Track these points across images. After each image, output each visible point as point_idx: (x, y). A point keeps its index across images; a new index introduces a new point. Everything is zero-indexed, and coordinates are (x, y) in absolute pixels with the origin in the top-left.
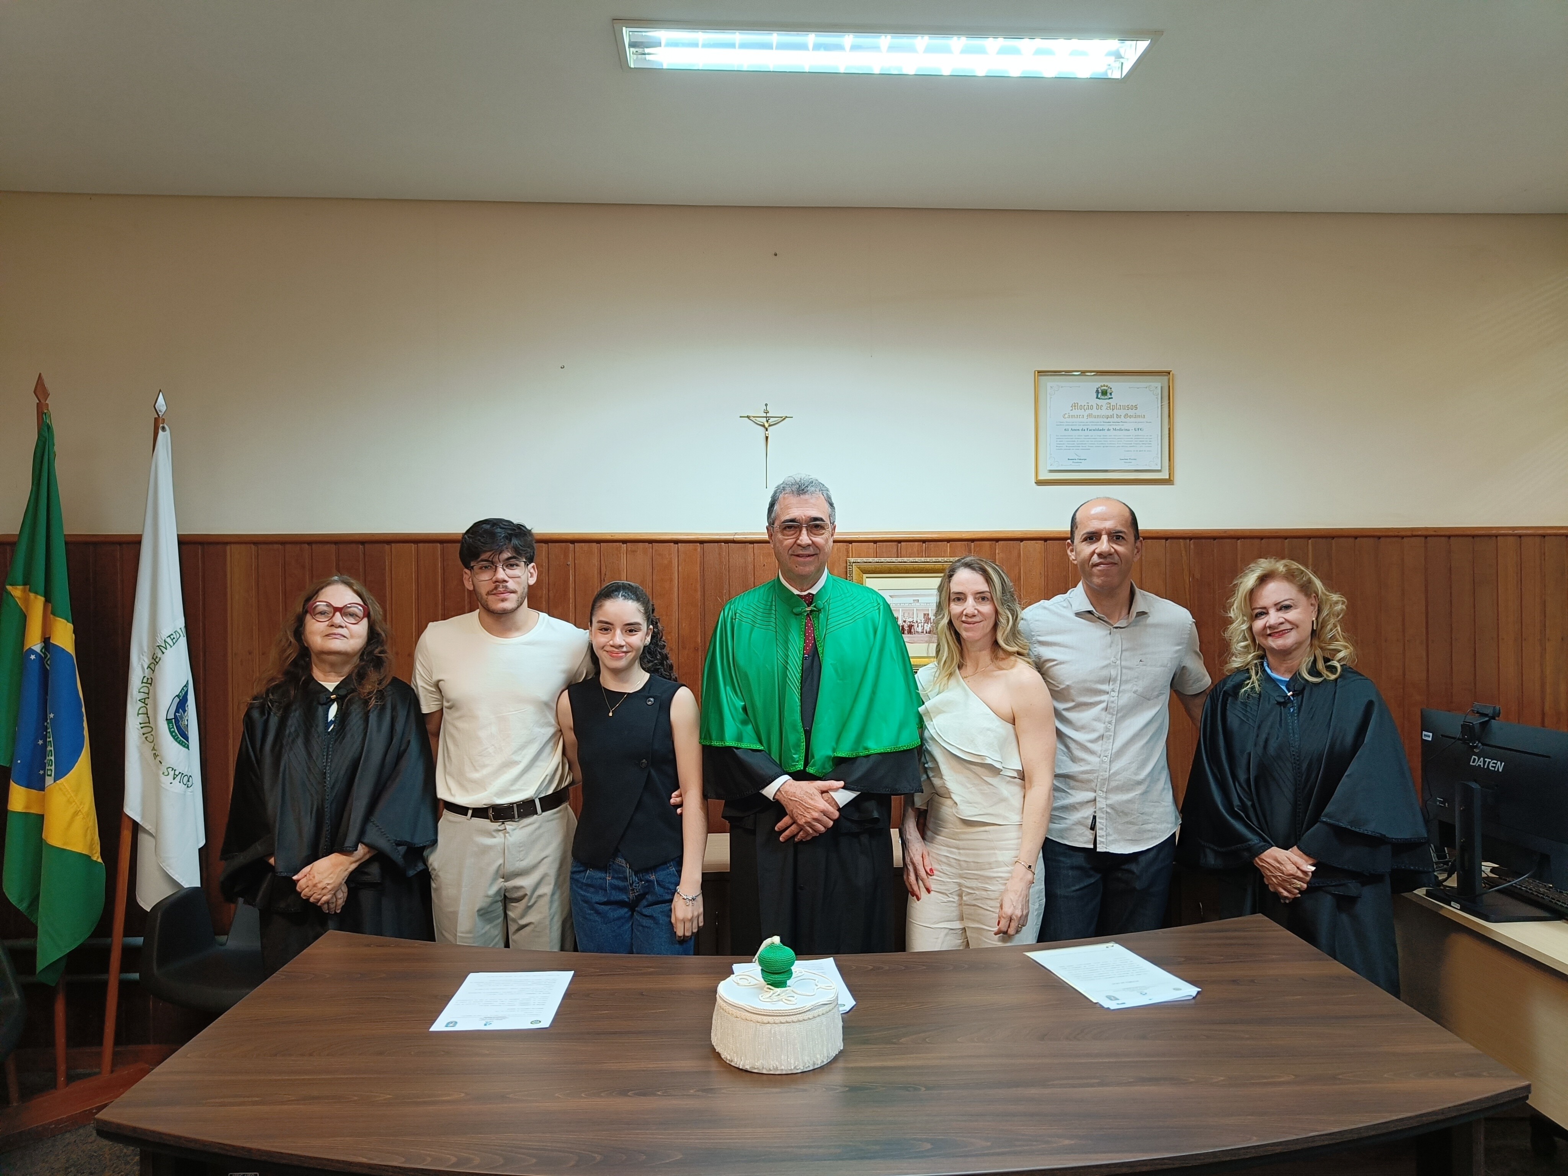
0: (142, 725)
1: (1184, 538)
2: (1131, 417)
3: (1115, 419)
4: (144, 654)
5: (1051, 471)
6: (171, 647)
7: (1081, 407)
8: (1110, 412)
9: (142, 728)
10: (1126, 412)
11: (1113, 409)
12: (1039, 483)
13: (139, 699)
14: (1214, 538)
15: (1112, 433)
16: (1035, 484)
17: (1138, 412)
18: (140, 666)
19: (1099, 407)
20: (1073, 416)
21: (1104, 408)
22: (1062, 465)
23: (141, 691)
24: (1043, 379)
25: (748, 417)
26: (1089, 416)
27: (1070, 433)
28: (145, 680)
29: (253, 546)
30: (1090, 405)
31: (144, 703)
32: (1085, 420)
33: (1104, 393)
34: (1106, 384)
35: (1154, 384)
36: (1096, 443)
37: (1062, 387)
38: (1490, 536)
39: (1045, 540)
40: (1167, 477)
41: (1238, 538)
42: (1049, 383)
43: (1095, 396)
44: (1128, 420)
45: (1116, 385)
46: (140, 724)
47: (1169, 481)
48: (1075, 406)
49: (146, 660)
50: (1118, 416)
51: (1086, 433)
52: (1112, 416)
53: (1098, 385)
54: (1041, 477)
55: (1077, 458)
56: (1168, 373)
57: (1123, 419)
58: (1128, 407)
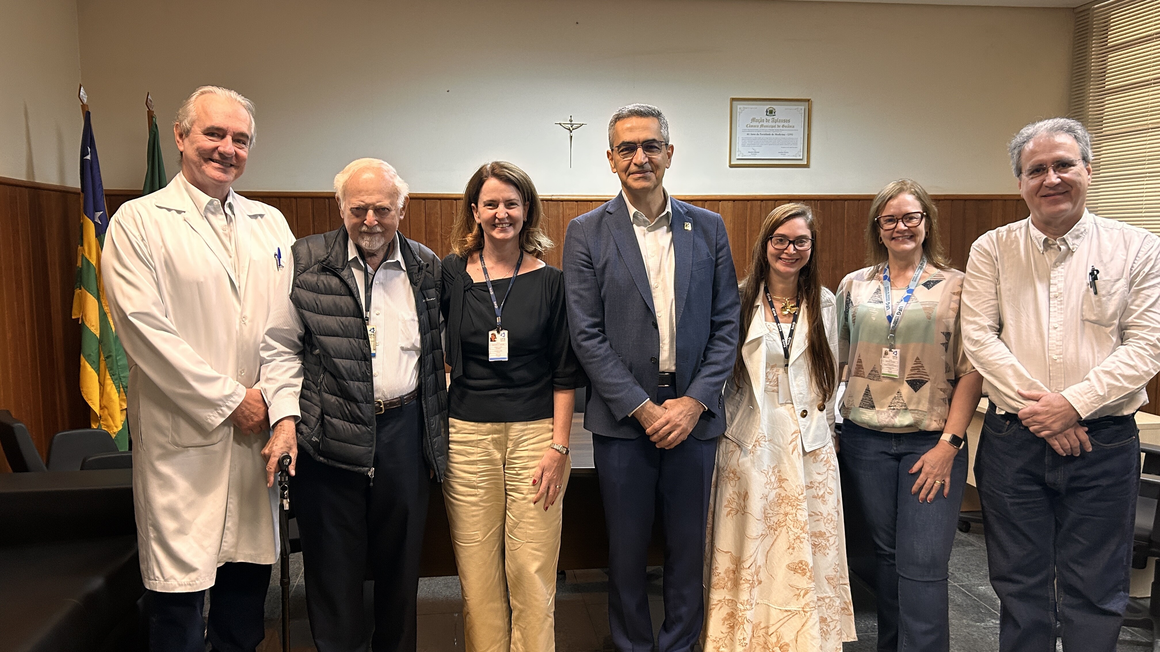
1: (814, 200)
2: (786, 127)
3: (777, 128)
5: (738, 159)
7: (757, 121)
8: (774, 124)
10: (783, 124)
11: (776, 122)
12: (731, 166)
14: (832, 200)
15: (775, 136)
16: (729, 167)
17: (790, 124)
19: (767, 121)
20: (752, 126)
21: (770, 121)
22: (745, 156)
24: (735, 103)
25: (560, 124)
26: (762, 126)
27: (750, 136)
30: (762, 119)
32: (759, 128)
33: (771, 112)
34: (772, 107)
35: (800, 107)
36: (765, 142)
37: (746, 108)
38: (988, 200)
39: (734, 201)
40: (806, 163)
41: (846, 200)
42: (739, 106)
43: (766, 114)
44: (784, 128)
45: (778, 108)
47: (807, 166)
48: (753, 120)
50: (779, 126)
51: (759, 136)
52: (775, 127)
53: (768, 107)
54: (732, 163)
55: (754, 151)
56: (809, 100)
57: (781, 128)
58: (785, 121)
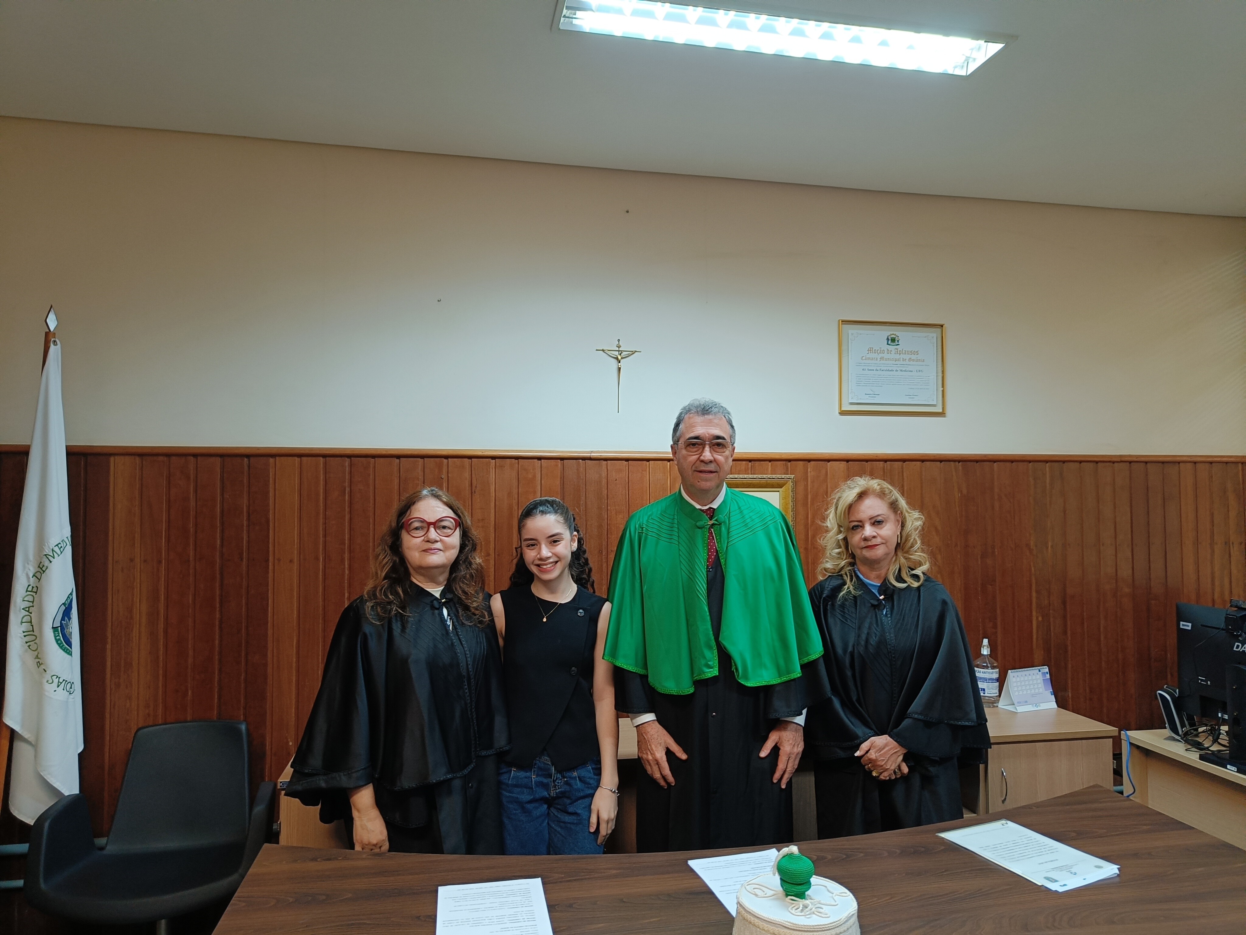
0: (25, 634)
1: (954, 461)
2: (913, 360)
3: (902, 362)
4: (29, 563)
5: (852, 404)
6: (59, 556)
7: (876, 352)
9: (25, 636)
10: (910, 356)
11: (900, 354)
12: (843, 413)
13: (23, 608)
14: (977, 461)
15: (899, 373)
16: (838, 414)
17: (919, 357)
18: (24, 575)
19: (889, 352)
20: (869, 359)
21: (893, 352)
22: (860, 399)
23: (25, 599)
24: (844, 326)
25: (603, 350)
26: (882, 358)
27: (866, 372)
28: (30, 589)
29: (137, 458)
30: (882, 349)
31: (28, 611)
32: (878, 362)
33: (893, 340)
34: (894, 333)
35: (931, 335)
36: (887, 381)
37: (860, 334)
38: (1174, 462)
39: (848, 461)
40: (941, 411)
41: (995, 461)
42: (852, 331)
43: (886, 343)
44: (911, 363)
45: (902, 334)
46: (24, 632)
47: (942, 414)
48: (870, 350)
49: (31, 568)
50: (904, 360)
51: (879, 373)
52: (899, 360)
53: (888, 333)
54: (843, 409)
55: (872, 393)
56: (942, 326)
57: (907, 362)
58: (912, 353)
